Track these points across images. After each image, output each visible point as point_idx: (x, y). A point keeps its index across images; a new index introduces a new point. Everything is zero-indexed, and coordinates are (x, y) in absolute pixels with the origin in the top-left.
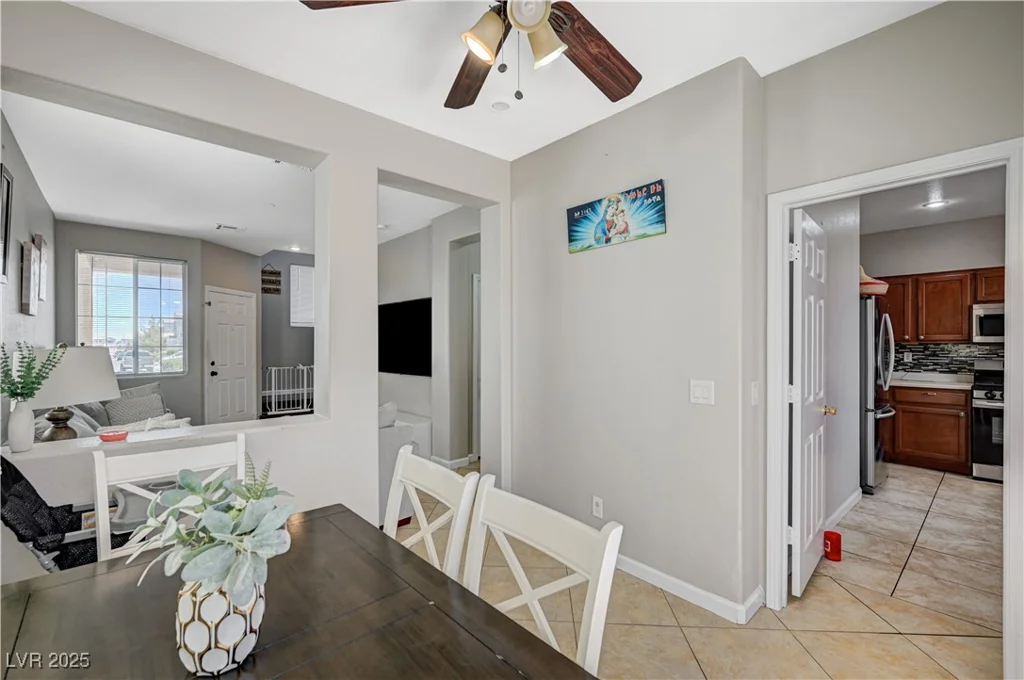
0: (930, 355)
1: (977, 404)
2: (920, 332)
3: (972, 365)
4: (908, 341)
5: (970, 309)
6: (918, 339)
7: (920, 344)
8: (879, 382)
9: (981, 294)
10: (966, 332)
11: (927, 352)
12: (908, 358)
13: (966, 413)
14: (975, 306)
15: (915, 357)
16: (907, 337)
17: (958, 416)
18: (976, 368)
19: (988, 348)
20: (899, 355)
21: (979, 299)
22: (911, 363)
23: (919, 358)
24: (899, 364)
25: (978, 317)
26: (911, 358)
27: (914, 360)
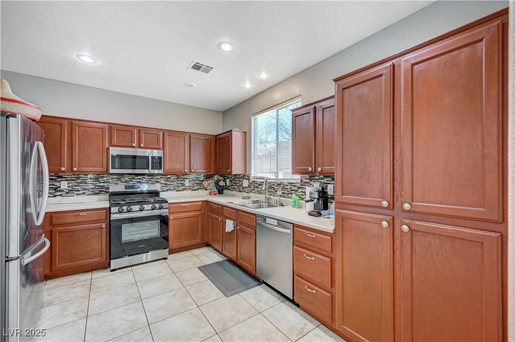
0: (81, 183)
1: (113, 217)
2: (74, 166)
3: (108, 188)
4: (64, 172)
5: (108, 149)
6: (72, 170)
7: (74, 175)
8: (28, 210)
9: (115, 141)
10: (105, 165)
11: (79, 181)
12: (64, 185)
13: (106, 225)
14: (111, 148)
15: (70, 185)
16: (63, 169)
17: (101, 228)
18: (110, 190)
19: (116, 177)
20: (58, 184)
21: (113, 144)
22: (66, 189)
23: (72, 186)
24: (56, 191)
25: (113, 156)
26: (66, 185)
27: (69, 187)
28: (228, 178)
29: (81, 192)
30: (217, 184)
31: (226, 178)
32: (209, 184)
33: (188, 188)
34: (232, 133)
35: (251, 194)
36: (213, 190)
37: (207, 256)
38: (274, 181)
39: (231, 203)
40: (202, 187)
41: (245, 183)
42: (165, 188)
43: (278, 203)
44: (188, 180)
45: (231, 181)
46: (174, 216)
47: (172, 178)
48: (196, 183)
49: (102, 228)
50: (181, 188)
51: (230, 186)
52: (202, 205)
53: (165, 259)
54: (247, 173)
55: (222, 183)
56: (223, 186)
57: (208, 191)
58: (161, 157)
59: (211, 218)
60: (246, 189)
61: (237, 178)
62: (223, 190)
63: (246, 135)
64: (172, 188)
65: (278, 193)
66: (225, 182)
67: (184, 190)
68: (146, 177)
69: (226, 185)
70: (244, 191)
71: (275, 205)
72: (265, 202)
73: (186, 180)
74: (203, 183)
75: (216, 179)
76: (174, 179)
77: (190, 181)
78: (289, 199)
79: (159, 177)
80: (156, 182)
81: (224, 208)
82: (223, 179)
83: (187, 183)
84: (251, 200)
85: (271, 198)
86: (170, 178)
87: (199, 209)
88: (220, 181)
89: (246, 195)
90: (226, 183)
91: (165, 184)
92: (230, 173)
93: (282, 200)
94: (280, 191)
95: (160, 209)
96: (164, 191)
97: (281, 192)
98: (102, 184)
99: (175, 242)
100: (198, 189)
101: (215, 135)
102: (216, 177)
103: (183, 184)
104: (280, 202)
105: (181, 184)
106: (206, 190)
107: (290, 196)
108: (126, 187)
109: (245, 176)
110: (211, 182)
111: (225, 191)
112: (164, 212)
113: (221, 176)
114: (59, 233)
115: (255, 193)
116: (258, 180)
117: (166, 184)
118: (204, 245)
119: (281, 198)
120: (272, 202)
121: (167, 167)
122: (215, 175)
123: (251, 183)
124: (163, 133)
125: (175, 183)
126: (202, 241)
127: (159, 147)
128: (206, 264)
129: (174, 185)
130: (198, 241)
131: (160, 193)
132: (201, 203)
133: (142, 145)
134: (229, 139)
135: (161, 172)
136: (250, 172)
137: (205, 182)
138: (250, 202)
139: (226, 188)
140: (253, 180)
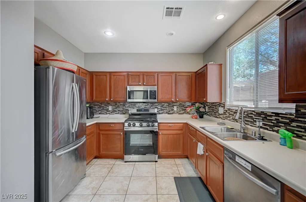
1: (125, 129)
2: (111, 98)
4: (107, 101)
6: (111, 100)
7: (115, 103)
9: (130, 82)
10: (125, 97)
11: (116, 106)
13: (122, 133)
14: (128, 87)
16: (107, 99)
20: (108, 107)
21: (129, 84)
22: (111, 110)
23: (114, 109)
24: (107, 111)
25: (129, 91)
26: (111, 108)
27: (112, 109)
28: (207, 105)
29: (117, 112)
30: (198, 110)
31: (205, 105)
32: (191, 110)
33: (176, 112)
34: (207, 67)
35: (226, 121)
36: (194, 115)
37: (185, 168)
38: (253, 110)
39: (203, 128)
40: (186, 112)
41: (221, 110)
42: (161, 112)
43: (257, 135)
44: (176, 107)
45: (209, 108)
46: (162, 132)
47: (165, 105)
48: (181, 109)
49: (121, 135)
50: (171, 112)
51: (208, 112)
52: (183, 126)
53: (156, 162)
54: (223, 102)
55: (202, 110)
56: (204, 112)
57: (191, 115)
58: (156, 91)
59: (190, 138)
60: (222, 116)
61: (214, 106)
62: (203, 115)
63: (221, 67)
64: (165, 112)
65: (257, 124)
66: (205, 108)
67: (173, 113)
68: (149, 104)
69: (205, 111)
70: (219, 118)
71: (253, 137)
72: (241, 132)
73: (174, 107)
74: (187, 109)
75: (197, 106)
76: (166, 106)
77: (177, 107)
78: (275, 133)
79: (157, 104)
80: (155, 107)
81: (197, 131)
82: (203, 106)
83: (175, 108)
84: (225, 126)
85: (248, 129)
86: (164, 105)
87: (180, 129)
88: (200, 107)
89: (221, 121)
90: (205, 110)
91: (160, 109)
92: (206, 101)
93: (264, 133)
94: (259, 122)
95: (152, 126)
96: (160, 114)
97: (261, 123)
98: (127, 108)
99: (163, 151)
100: (183, 113)
101: (196, 71)
102: (197, 105)
103: (172, 109)
104: (260, 134)
105: (171, 109)
106: (190, 114)
107: (276, 128)
108: (138, 110)
109: (221, 104)
110: (194, 108)
111: (205, 116)
112: (156, 129)
113: (202, 104)
114: (102, 134)
115: (230, 120)
116: (234, 108)
117: (162, 109)
118: (185, 157)
119: (261, 130)
120: (249, 133)
121: (160, 97)
122: (196, 103)
123: (227, 111)
124: (158, 74)
125: (167, 108)
126: (183, 154)
127: (154, 84)
128: (182, 176)
129: (166, 109)
130: (180, 153)
131: (157, 115)
132: (182, 124)
133: (145, 84)
134: (205, 73)
135: (156, 101)
136: (225, 100)
137: (188, 108)
138: (223, 128)
139: (206, 114)
140: (228, 108)
